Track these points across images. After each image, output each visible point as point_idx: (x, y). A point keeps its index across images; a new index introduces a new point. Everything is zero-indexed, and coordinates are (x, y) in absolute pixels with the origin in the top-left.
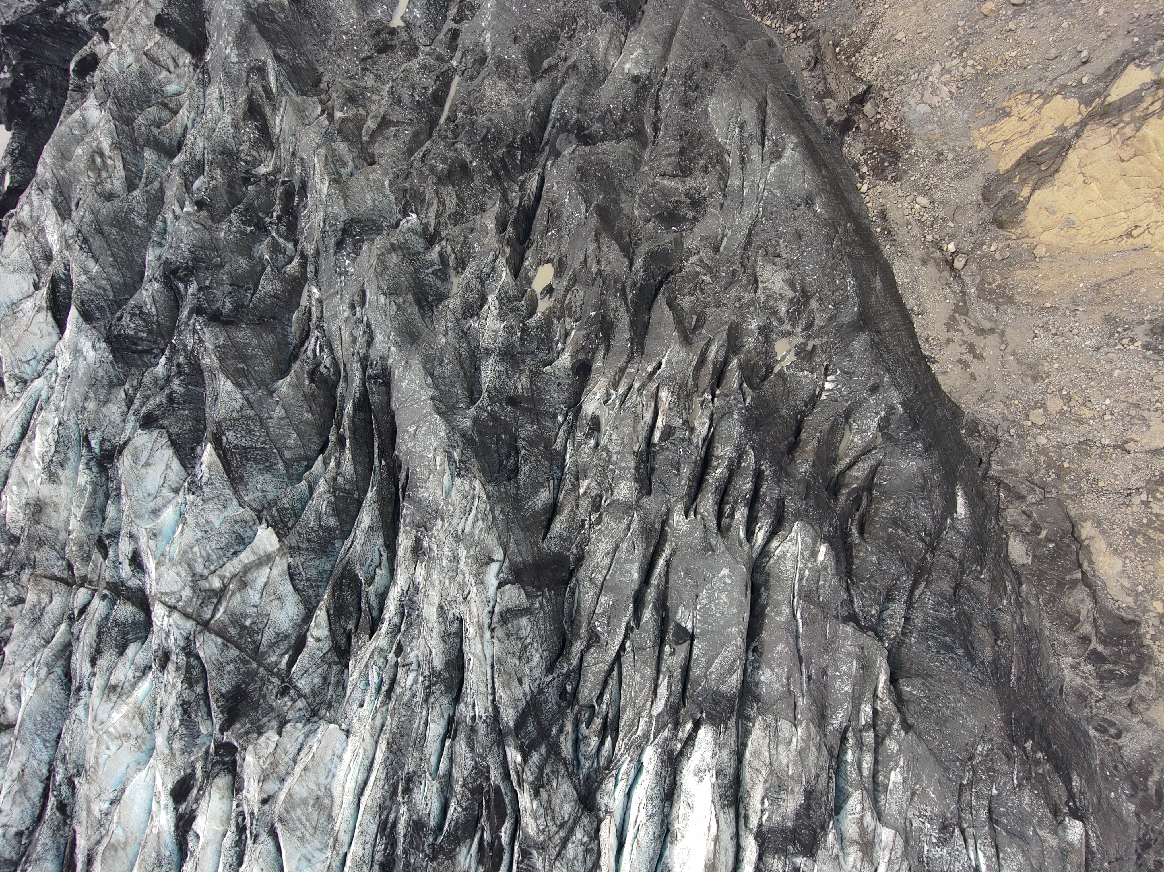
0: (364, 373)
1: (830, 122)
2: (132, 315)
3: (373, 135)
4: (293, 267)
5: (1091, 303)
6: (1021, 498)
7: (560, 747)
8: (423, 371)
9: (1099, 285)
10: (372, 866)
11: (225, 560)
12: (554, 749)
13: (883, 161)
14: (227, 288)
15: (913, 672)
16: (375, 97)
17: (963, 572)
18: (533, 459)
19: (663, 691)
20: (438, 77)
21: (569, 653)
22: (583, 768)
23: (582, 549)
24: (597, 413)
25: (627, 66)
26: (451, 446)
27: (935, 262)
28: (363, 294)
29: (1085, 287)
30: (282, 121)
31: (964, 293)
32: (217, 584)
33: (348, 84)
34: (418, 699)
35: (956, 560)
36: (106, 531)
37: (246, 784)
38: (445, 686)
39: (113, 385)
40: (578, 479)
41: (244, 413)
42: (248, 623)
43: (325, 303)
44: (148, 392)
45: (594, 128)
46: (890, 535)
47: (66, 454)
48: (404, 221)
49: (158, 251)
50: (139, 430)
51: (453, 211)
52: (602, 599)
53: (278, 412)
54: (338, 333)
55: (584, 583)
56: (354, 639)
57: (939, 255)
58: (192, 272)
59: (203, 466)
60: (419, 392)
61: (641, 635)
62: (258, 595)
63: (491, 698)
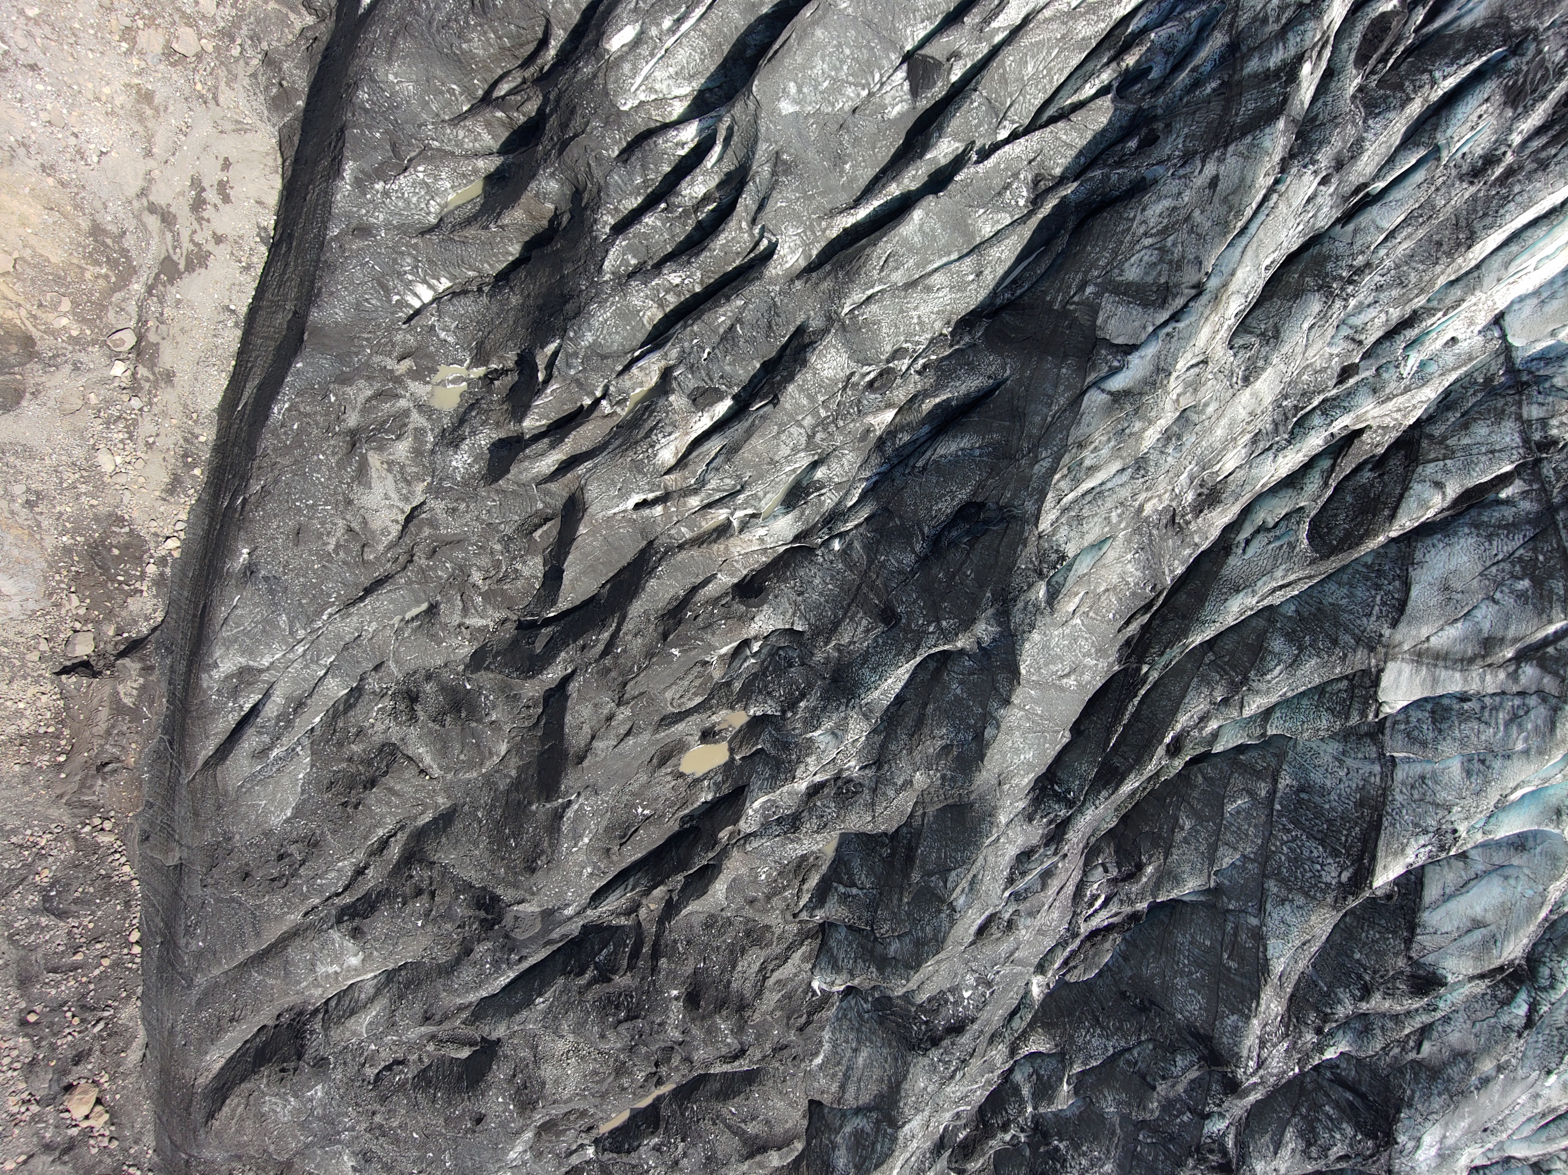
1: (147, 670)
2: (1325, 1148)
3: (784, 1141)
4: (1038, 1044)
7: (1223, 55)
8: (989, 753)
11: (1487, 699)
12: (1233, 55)
13: (118, 560)
14: (1162, 1088)
18: (922, 513)
20: (628, 1152)
21: (1092, 192)
23: (952, 333)
24: (779, 509)
25: (355, 960)
26: (1038, 611)
27: (154, 365)
28: (982, 930)
31: (150, 289)
32: (1530, 672)
34: (1378, 278)
38: (1323, 266)
39: (1432, 1072)
41: (1284, 893)
42: (1524, 584)
43: (1037, 960)
44: (1390, 1024)
45: (468, 912)
48: (836, 989)
50: (1450, 979)
51: (756, 949)
52: (987, 231)
53: (1227, 859)
54: (1057, 904)
55: (990, 278)
56: (1381, 450)
57: (142, 371)
58: (1198, 1150)
59: (1410, 859)
60: (1019, 727)
61: (977, 126)
62: (1478, 613)
63: (1282, 187)
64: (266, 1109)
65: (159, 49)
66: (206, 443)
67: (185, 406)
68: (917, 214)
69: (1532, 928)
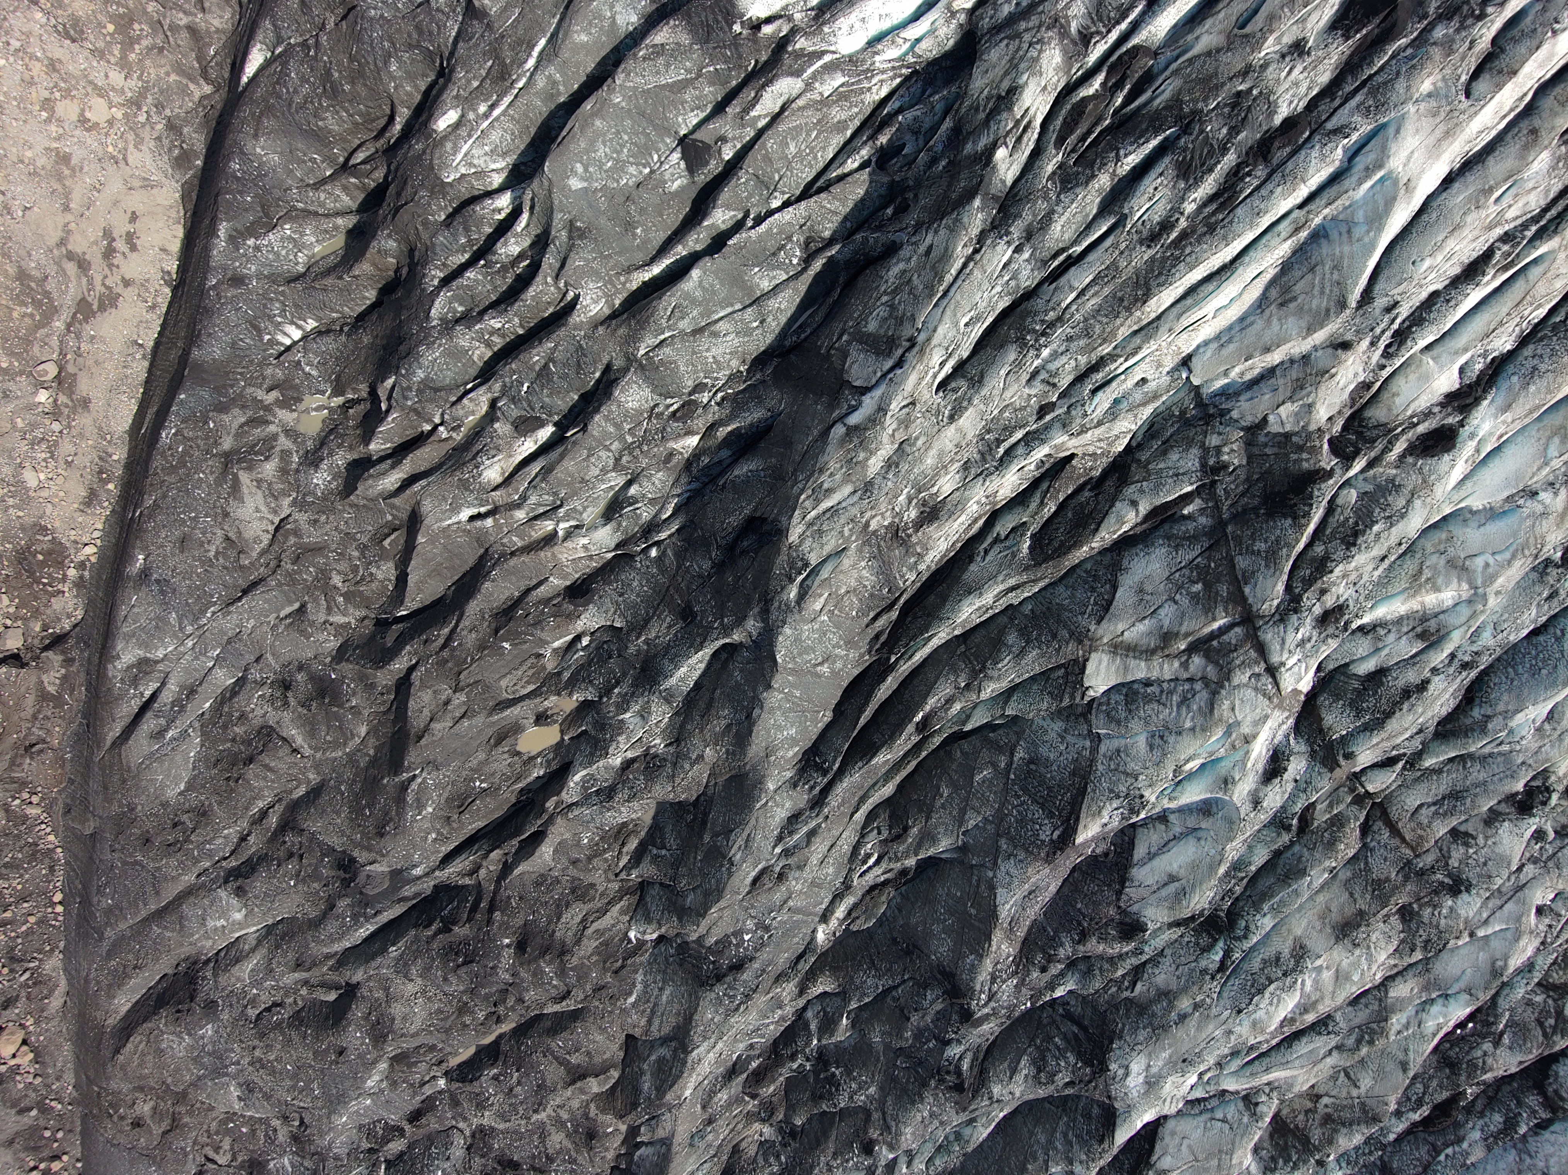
0: (829, 785)
1: (68, 661)
2: (1052, 1076)
3: (602, 1070)
4: (823, 985)
6: (192, 30)
8: (755, 729)
10: (1279, 165)
11: (1166, 684)
12: (956, 139)
13: (43, 564)
14: (914, 1019)
16: (565, 1116)
18: (717, 525)
19: (769, 101)
20: (471, 1081)
21: (856, 252)
23: (748, 371)
24: (599, 521)
25: (239, 915)
26: (789, 609)
27: (72, 393)
28: (756, 881)
31: (69, 326)
32: (1198, 661)
33: (583, 1158)
34: (1069, 330)
36: (1286, 838)
37: (1352, 387)
38: (1024, 320)
39: (1141, 1008)
41: (1011, 849)
42: (1198, 587)
43: (818, 910)
44: (1106, 966)
45: (331, 872)
47: (1262, 969)
48: (648, 937)
49: (967, 1131)
50: (1151, 926)
51: (579, 904)
52: (766, 285)
53: (972, 821)
54: (831, 859)
55: (775, 325)
56: (1097, 473)
57: (62, 399)
58: (938, 1072)
59: (1105, 820)
60: (780, 707)
61: (748, 198)
62: (1162, 612)
63: (978, 257)
64: (164, 1046)
65: (75, 118)
66: (118, 461)
67: (100, 428)
68: (695, 273)
69: (1215, 882)
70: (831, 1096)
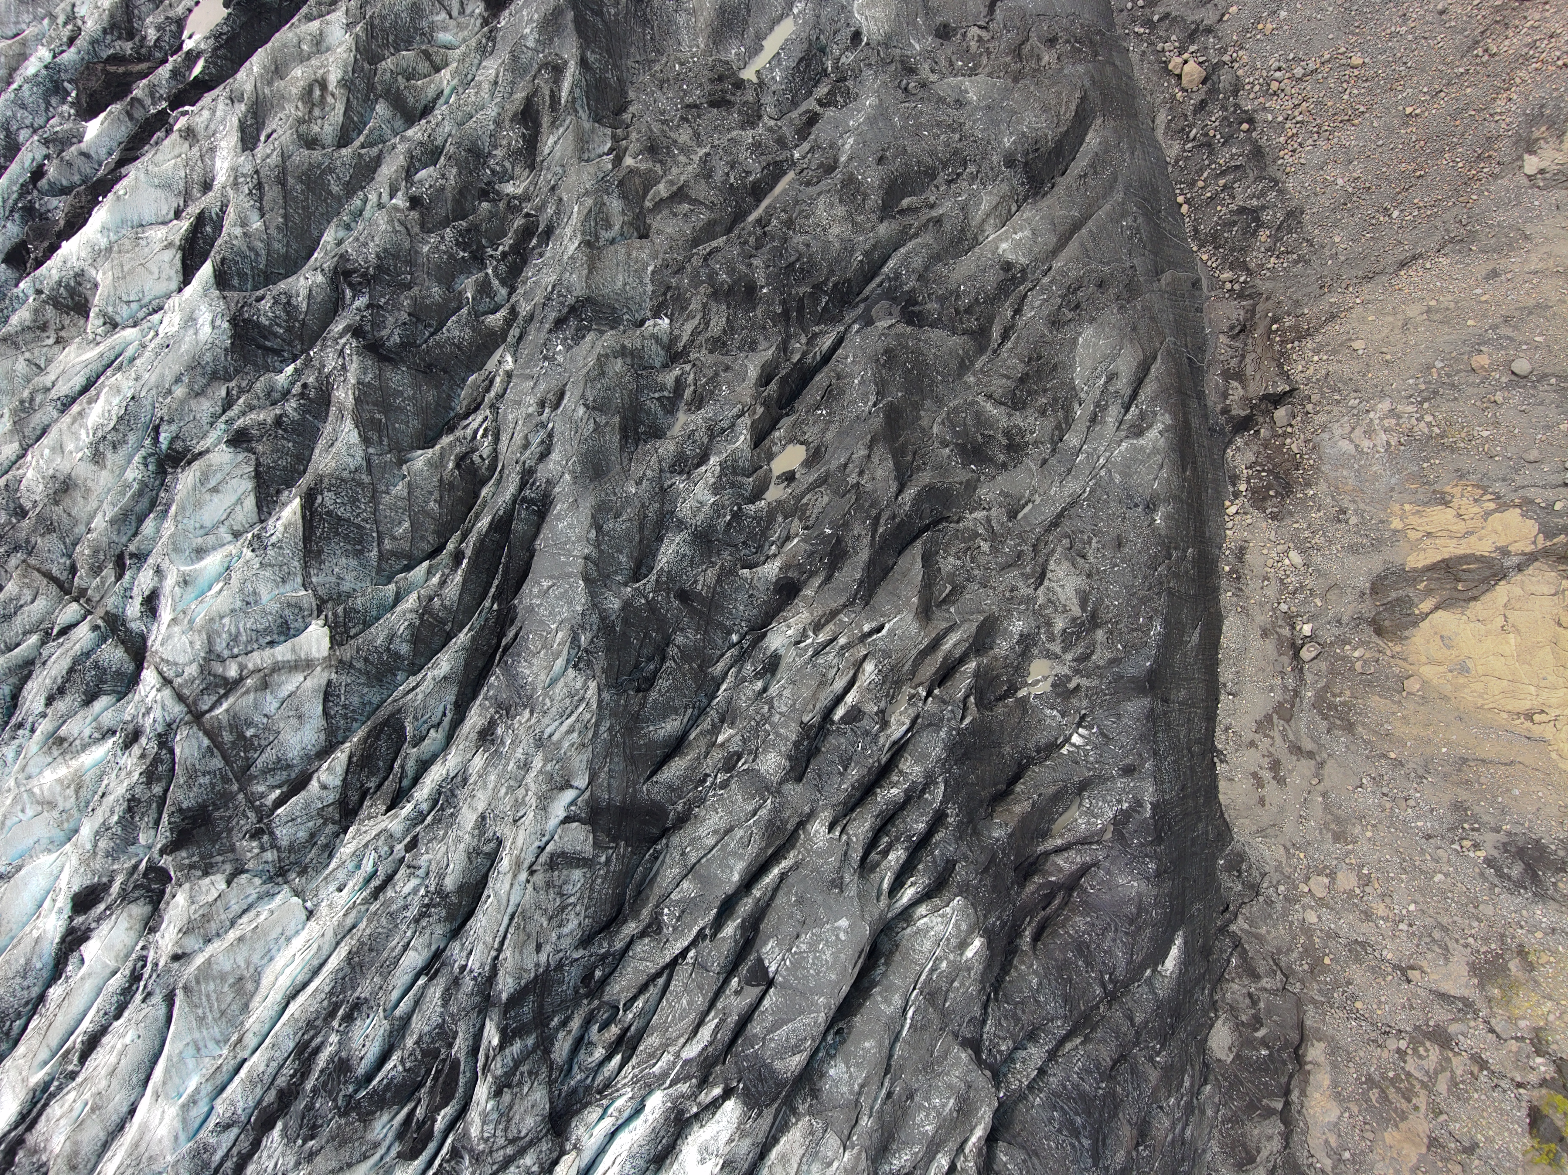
0: (521, 489)
1: (1226, 411)
2: (276, 302)
3: (659, 204)
4: (496, 319)
5: (1446, 777)
6: (1255, 976)
7: (553, 1045)
8: (589, 520)
9: (1465, 760)
10: (269, 1088)
11: (256, 646)
12: (545, 1045)
13: (1269, 487)
14: (404, 316)
15: (1019, 1140)
16: (682, 158)
17: (1136, 1043)
18: (679, 676)
19: (705, 1033)
21: (618, 932)
22: (572, 1078)
23: (690, 809)
24: (782, 652)
25: (1004, 246)
26: (582, 627)
27: (1279, 639)
28: (561, 395)
29: (1447, 754)
30: (556, 143)
31: (1297, 693)
32: (232, 672)
33: (656, 128)
34: (408, 914)
35: (1133, 1025)
36: (132, 548)
37: (164, 926)
38: (448, 913)
39: (216, 376)
40: (722, 721)
41: (357, 476)
43: (514, 380)
44: (255, 402)
45: (928, 306)
46: (1066, 960)
47: (125, 436)
48: (652, 322)
49: (341, 234)
50: (223, 445)
51: (716, 334)
52: (685, 884)
53: (400, 489)
54: (512, 425)
55: (674, 853)
56: (367, 803)
57: (1287, 632)
58: (369, 282)
59: (279, 522)
60: (573, 543)
61: (711, 951)
62: (276, 705)
63: (493, 953)
65: (1339, 875)
67: (1247, 615)
68: (736, 878)
69: (178, 496)
70: (461, 233)
